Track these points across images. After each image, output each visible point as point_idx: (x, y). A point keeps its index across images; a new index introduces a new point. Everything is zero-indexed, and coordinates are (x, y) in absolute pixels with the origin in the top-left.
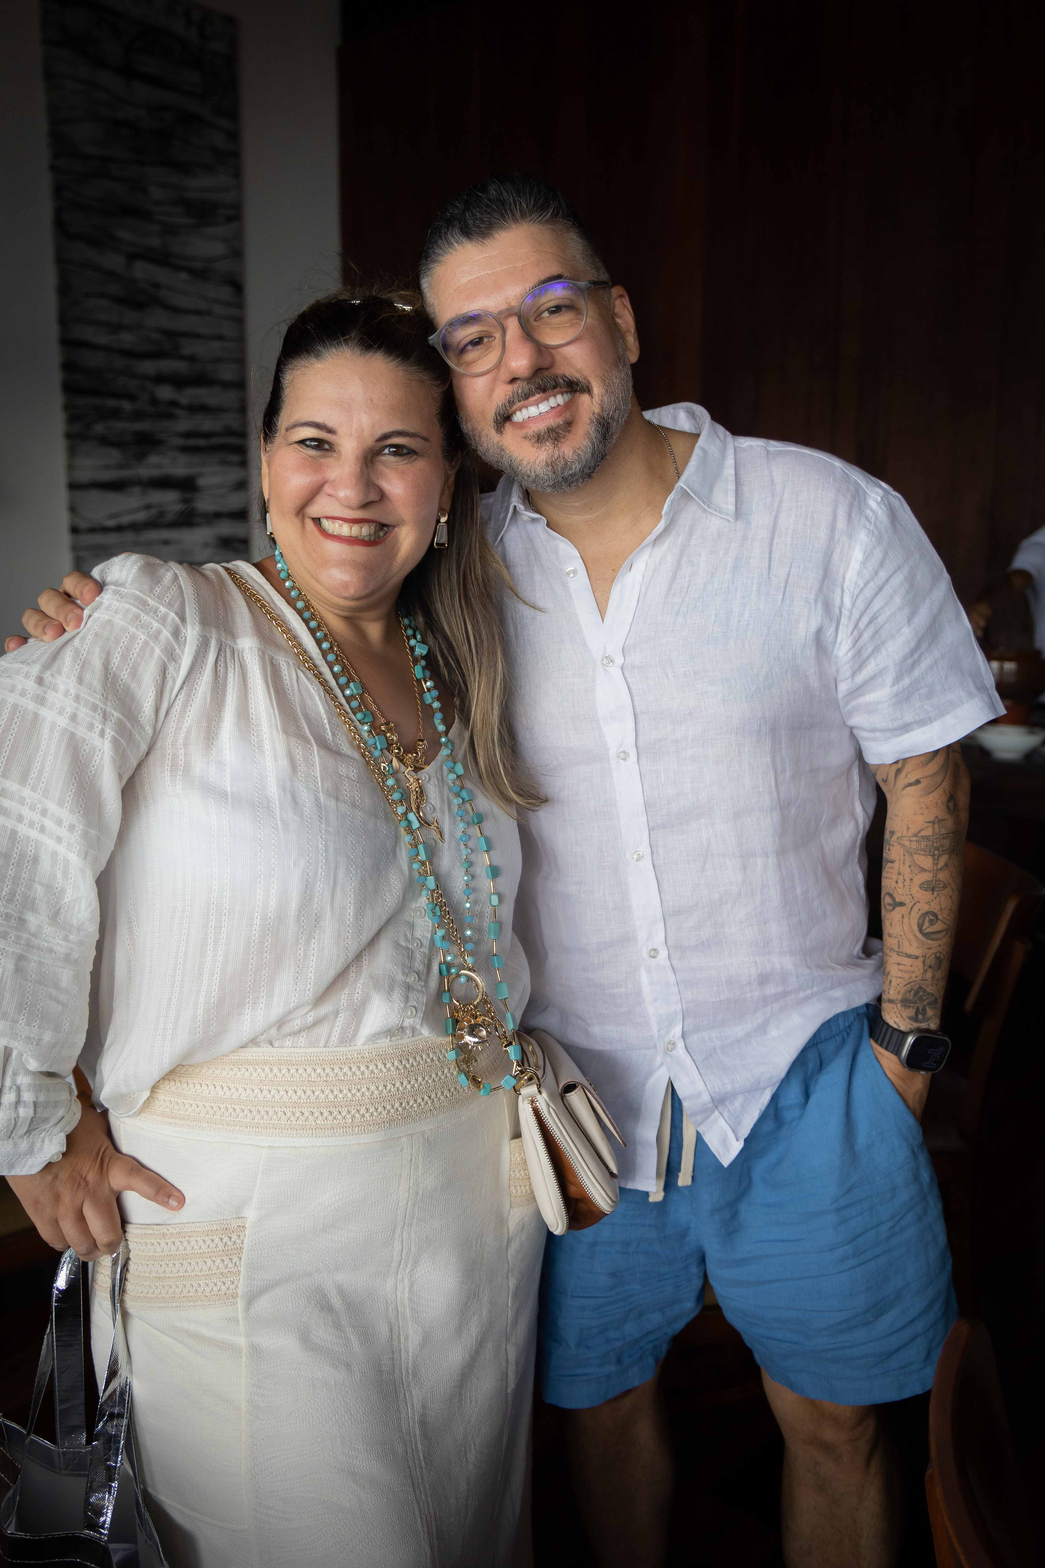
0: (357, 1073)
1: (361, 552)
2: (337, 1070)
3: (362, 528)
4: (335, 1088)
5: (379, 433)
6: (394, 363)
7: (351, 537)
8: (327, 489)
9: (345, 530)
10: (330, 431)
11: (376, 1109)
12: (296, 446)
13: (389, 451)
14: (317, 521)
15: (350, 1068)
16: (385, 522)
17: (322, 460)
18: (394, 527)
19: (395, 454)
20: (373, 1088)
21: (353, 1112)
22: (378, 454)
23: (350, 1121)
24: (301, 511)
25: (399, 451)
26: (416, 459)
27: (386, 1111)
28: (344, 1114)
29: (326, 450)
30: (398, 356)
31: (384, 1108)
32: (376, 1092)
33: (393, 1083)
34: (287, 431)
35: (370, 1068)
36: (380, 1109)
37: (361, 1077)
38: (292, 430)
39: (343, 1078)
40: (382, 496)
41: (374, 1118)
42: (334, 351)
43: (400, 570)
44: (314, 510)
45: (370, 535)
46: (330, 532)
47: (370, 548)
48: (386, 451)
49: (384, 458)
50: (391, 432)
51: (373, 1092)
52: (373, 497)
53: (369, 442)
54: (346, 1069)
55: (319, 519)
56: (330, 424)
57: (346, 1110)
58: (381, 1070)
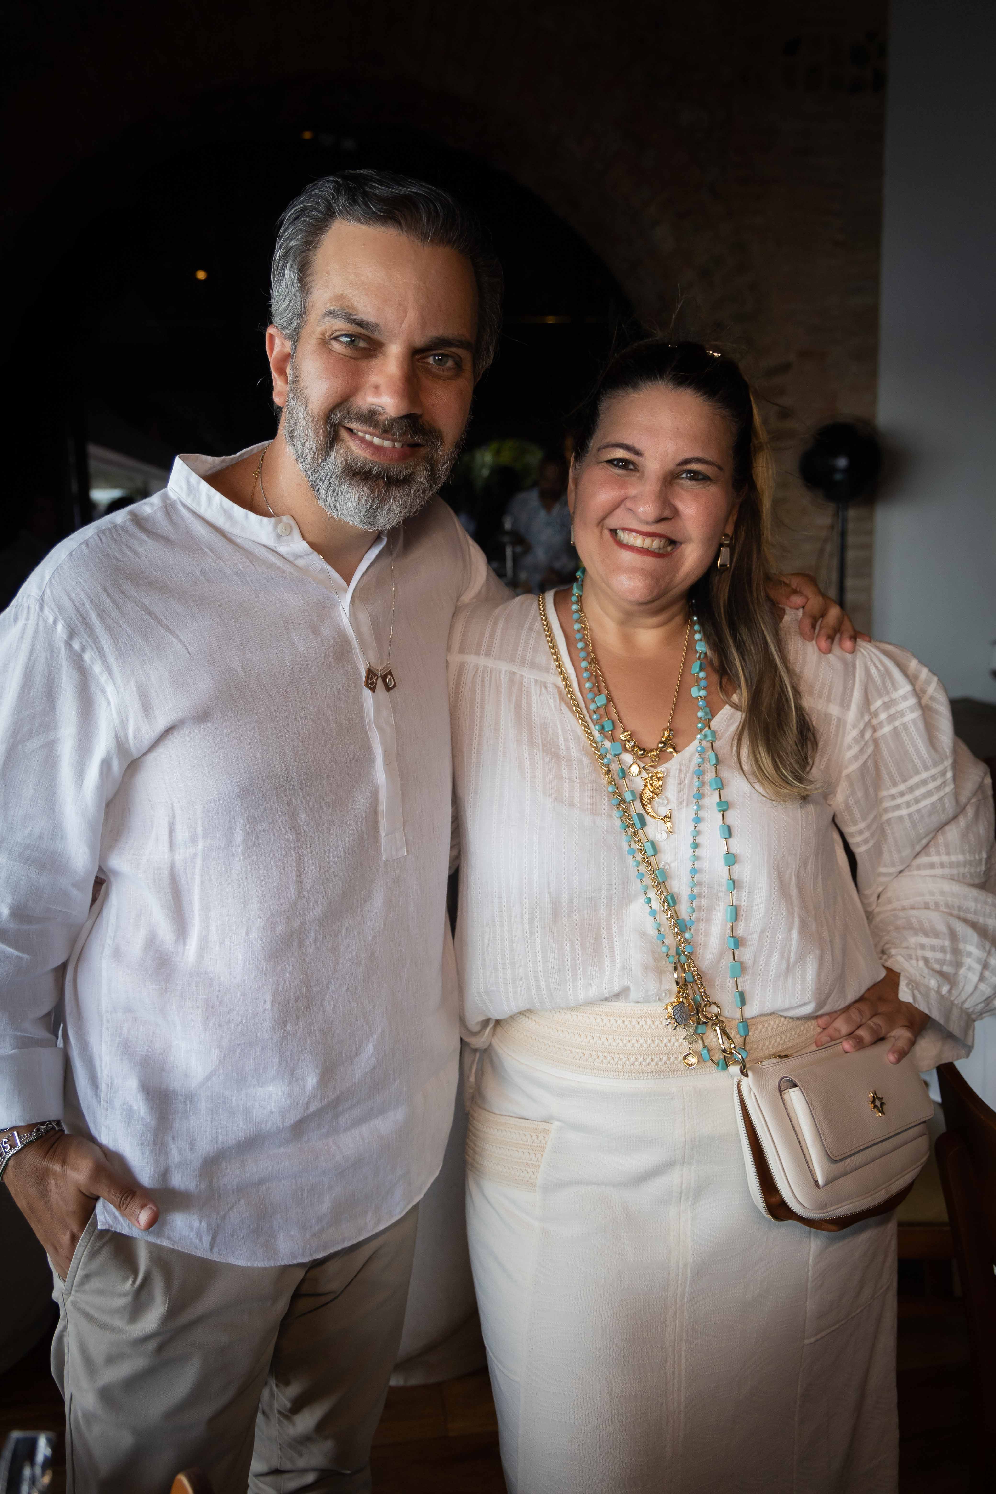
0: (629, 1025)
1: (649, 562)
2: (613, 1021)
3: (653, 541)
4: (610, 1037)
5: (681, 458)
6: (702, 398)
7: (642, 548)
8: (629, 504)
9: (638, 541)
10: (638, 453)
11: (645, 1060)
12: (605, 464)
13: (687, 476)
14: (613, 532)
15: (624, 1021)
16: (674, 538)
17: (627, 478)
18: (682, 543)
19: (691, 478)
20: (641, 1041)
21: (624, 1059)
22: (676, 478)
23: (621, 1067)
24: (601, 522)
25: (695, 476)
26: (710, 485)
27: (654, 1063)
28: (616, 1060)
29: (631, 470)
30: (705, 393)
31: (652, 1060)
32: (645, 1045)
33: (661, 1039)
34: (598, 451)
35: (641, 1024)
36: (648, 1060)
37: (631, 1030)
38: (604, 450)
39: (616, 1029)
40: (676, 513)
41: (643, 1067)
42: (650, 384)
43: (683, 580)
44: (613, 522)
45: (659, 548)
46: (625, 541)
47: (658, 559)
48: (684, 476)
49: (682, 481)
50: (691, 458)
51: (641, 1045)
52: (667, 513)
53: (671, 466)
54: (620, 1022)
55: (616, 530)
56: (638, 446)
57: (618, 1056)
58: (650, 1026)
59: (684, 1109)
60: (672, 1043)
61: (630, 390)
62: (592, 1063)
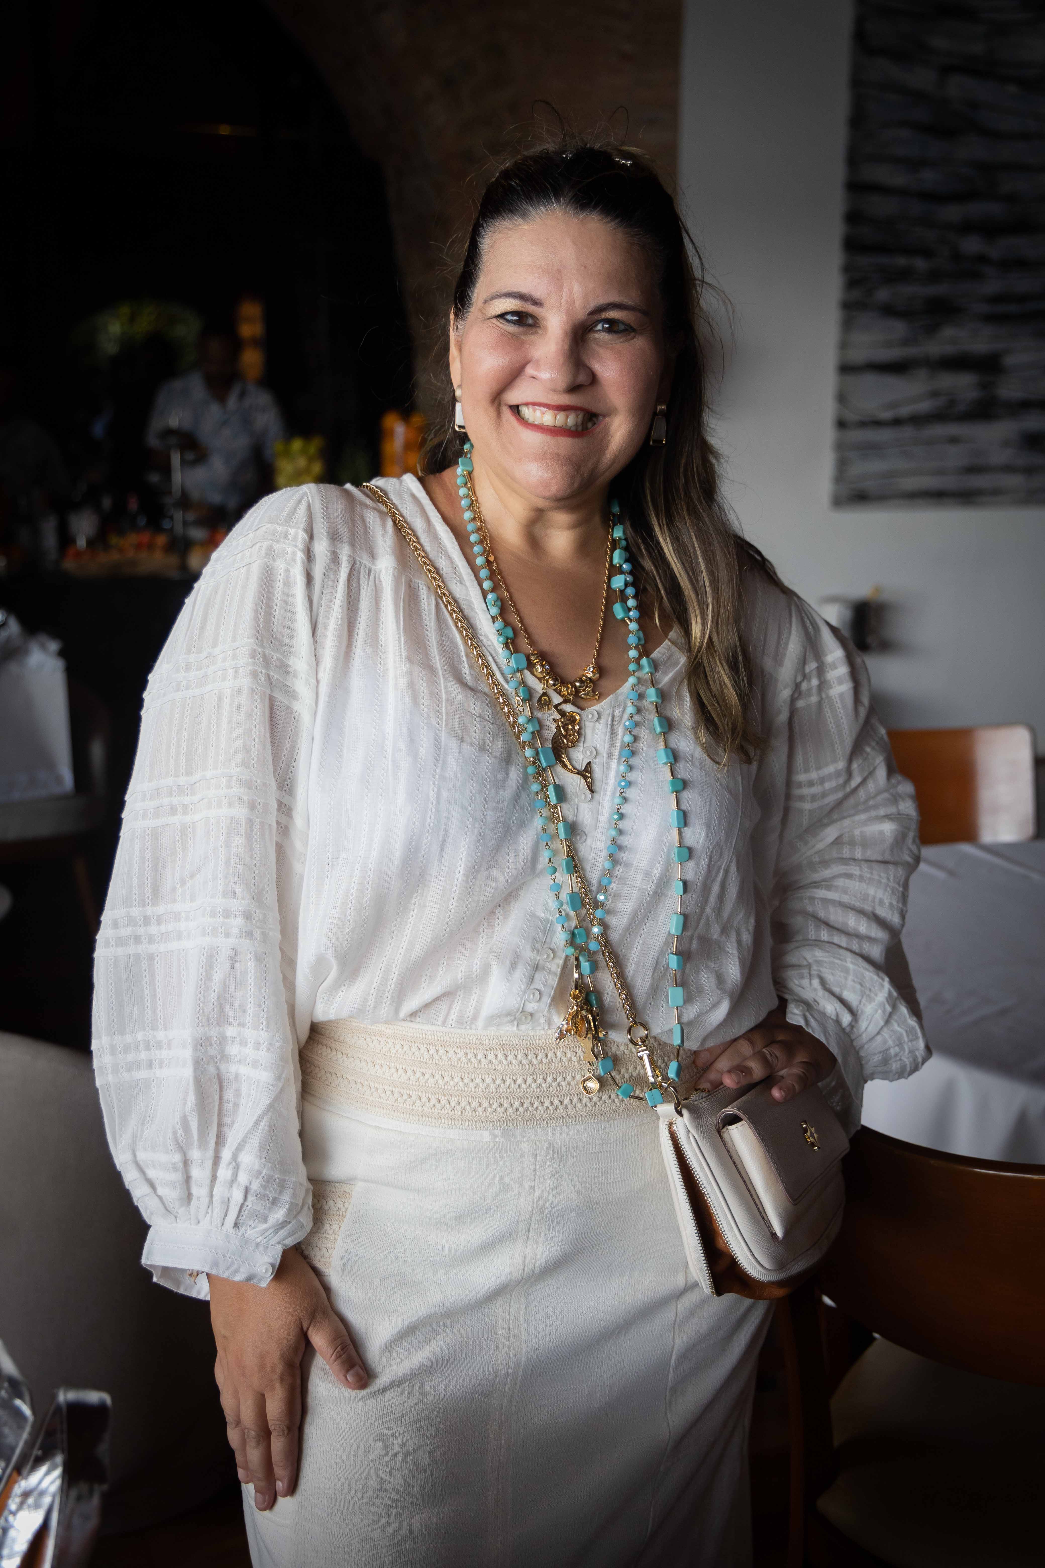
0: (473, 1060)
1: (565, 444)
2: (451, 1054)
3: (567, 417)
4: (446, 1074)
5: (592, 305)
6: (613, 223)
7: (555, 426)
8: (530, 370)
9: (548, 418)
10: (537, 303)
11: (491, 1105)
12: (495, 321)
13: (603, 327)
14: (516, 409)
15: (466, 1054)
16: (594, 410)
17: (524, 338)
18: (604, 416)
19: (609, 331)
20: (488, 1080)
21: (463, 1104)
22: (589, 331)
23: (460, 1113)
24: (497, 396)
25: (613, 327)
26: (634, 337)
27: (502, 1109)
28: (453, 1104)
29: (530, 325)
30: (617, 217)
31: (501, 1105)
32: (492, 1085)
33: (514, 1078)
34: (485, 303)
35: (489, 1058)
36: (495, 1106)
37: (476, 1065)
38: (492, 302)
39: (456, 1064)
40: (594, 379)
41: (488, 1114)
42: (543, 209)
43: (610, 467)
44: (514, 396)
45: (576, 425)
46: (531, 420)
47: (576, 440)
48: (599, 327)
49: (597, 335)
50: (606, 304)
51: (488, 1085)
52: (582, 378)
53: (580, 315)
54: (461, 1054)
55: (517, 407)
56: (537, 294)
57: (456, 1100)
58: (500, 1061)
59: (535, 1170)
60: (528, 1084)
61: (518, 220)
62: (420, 1108)
